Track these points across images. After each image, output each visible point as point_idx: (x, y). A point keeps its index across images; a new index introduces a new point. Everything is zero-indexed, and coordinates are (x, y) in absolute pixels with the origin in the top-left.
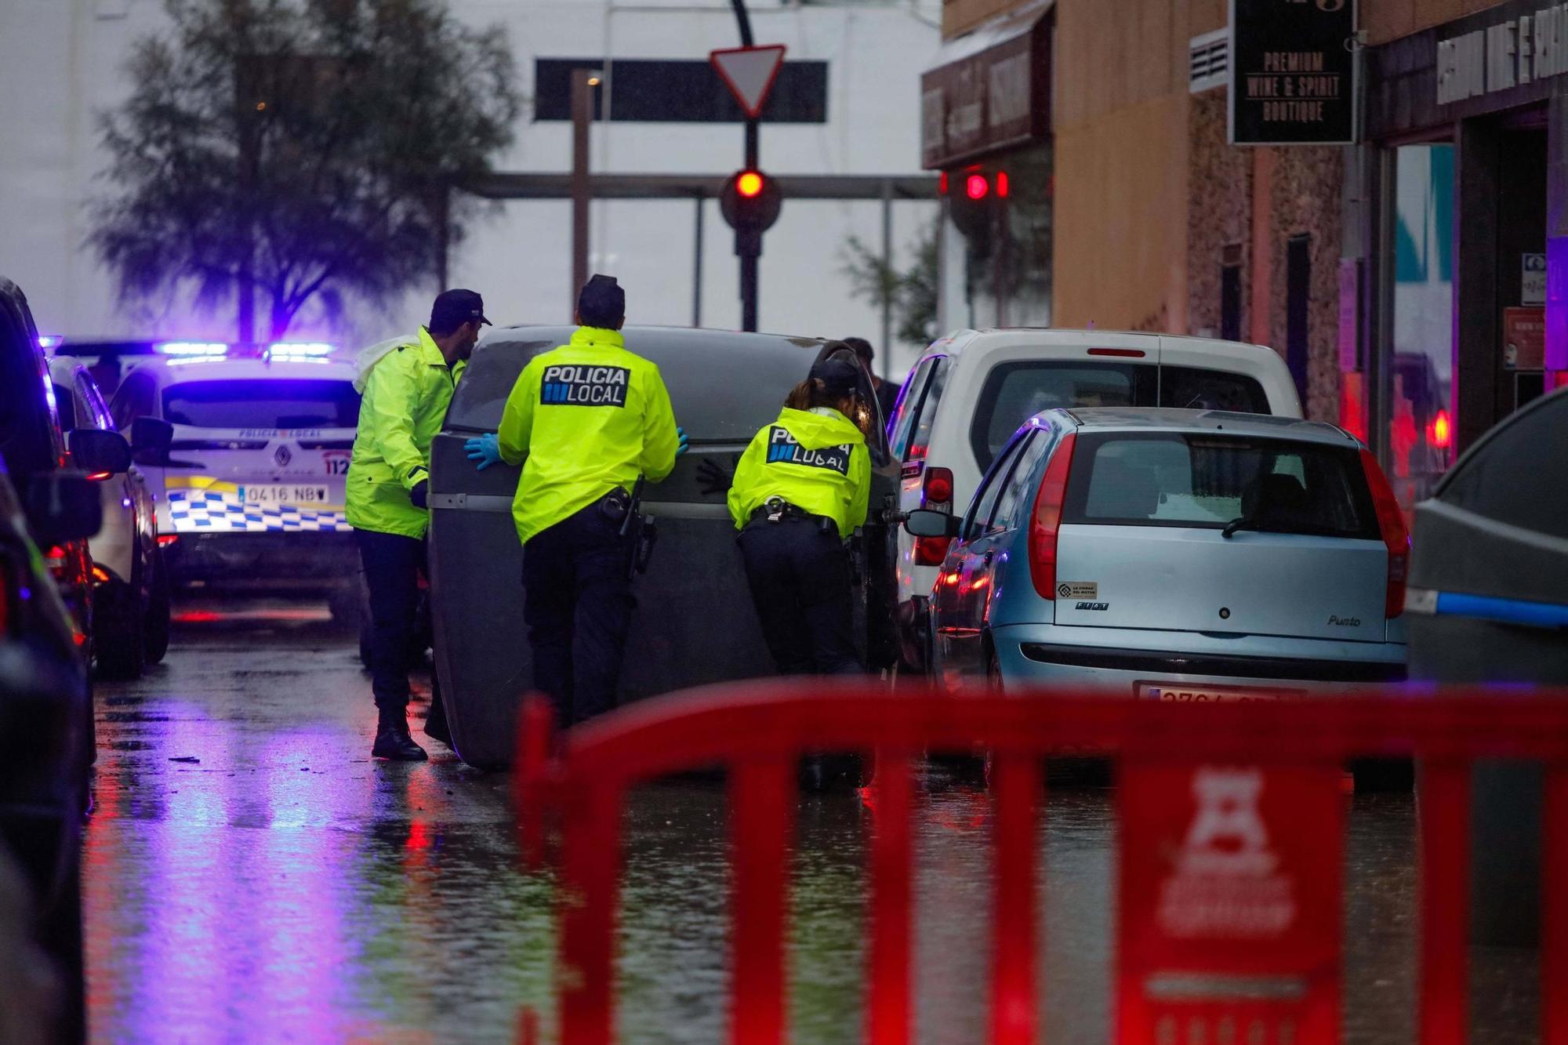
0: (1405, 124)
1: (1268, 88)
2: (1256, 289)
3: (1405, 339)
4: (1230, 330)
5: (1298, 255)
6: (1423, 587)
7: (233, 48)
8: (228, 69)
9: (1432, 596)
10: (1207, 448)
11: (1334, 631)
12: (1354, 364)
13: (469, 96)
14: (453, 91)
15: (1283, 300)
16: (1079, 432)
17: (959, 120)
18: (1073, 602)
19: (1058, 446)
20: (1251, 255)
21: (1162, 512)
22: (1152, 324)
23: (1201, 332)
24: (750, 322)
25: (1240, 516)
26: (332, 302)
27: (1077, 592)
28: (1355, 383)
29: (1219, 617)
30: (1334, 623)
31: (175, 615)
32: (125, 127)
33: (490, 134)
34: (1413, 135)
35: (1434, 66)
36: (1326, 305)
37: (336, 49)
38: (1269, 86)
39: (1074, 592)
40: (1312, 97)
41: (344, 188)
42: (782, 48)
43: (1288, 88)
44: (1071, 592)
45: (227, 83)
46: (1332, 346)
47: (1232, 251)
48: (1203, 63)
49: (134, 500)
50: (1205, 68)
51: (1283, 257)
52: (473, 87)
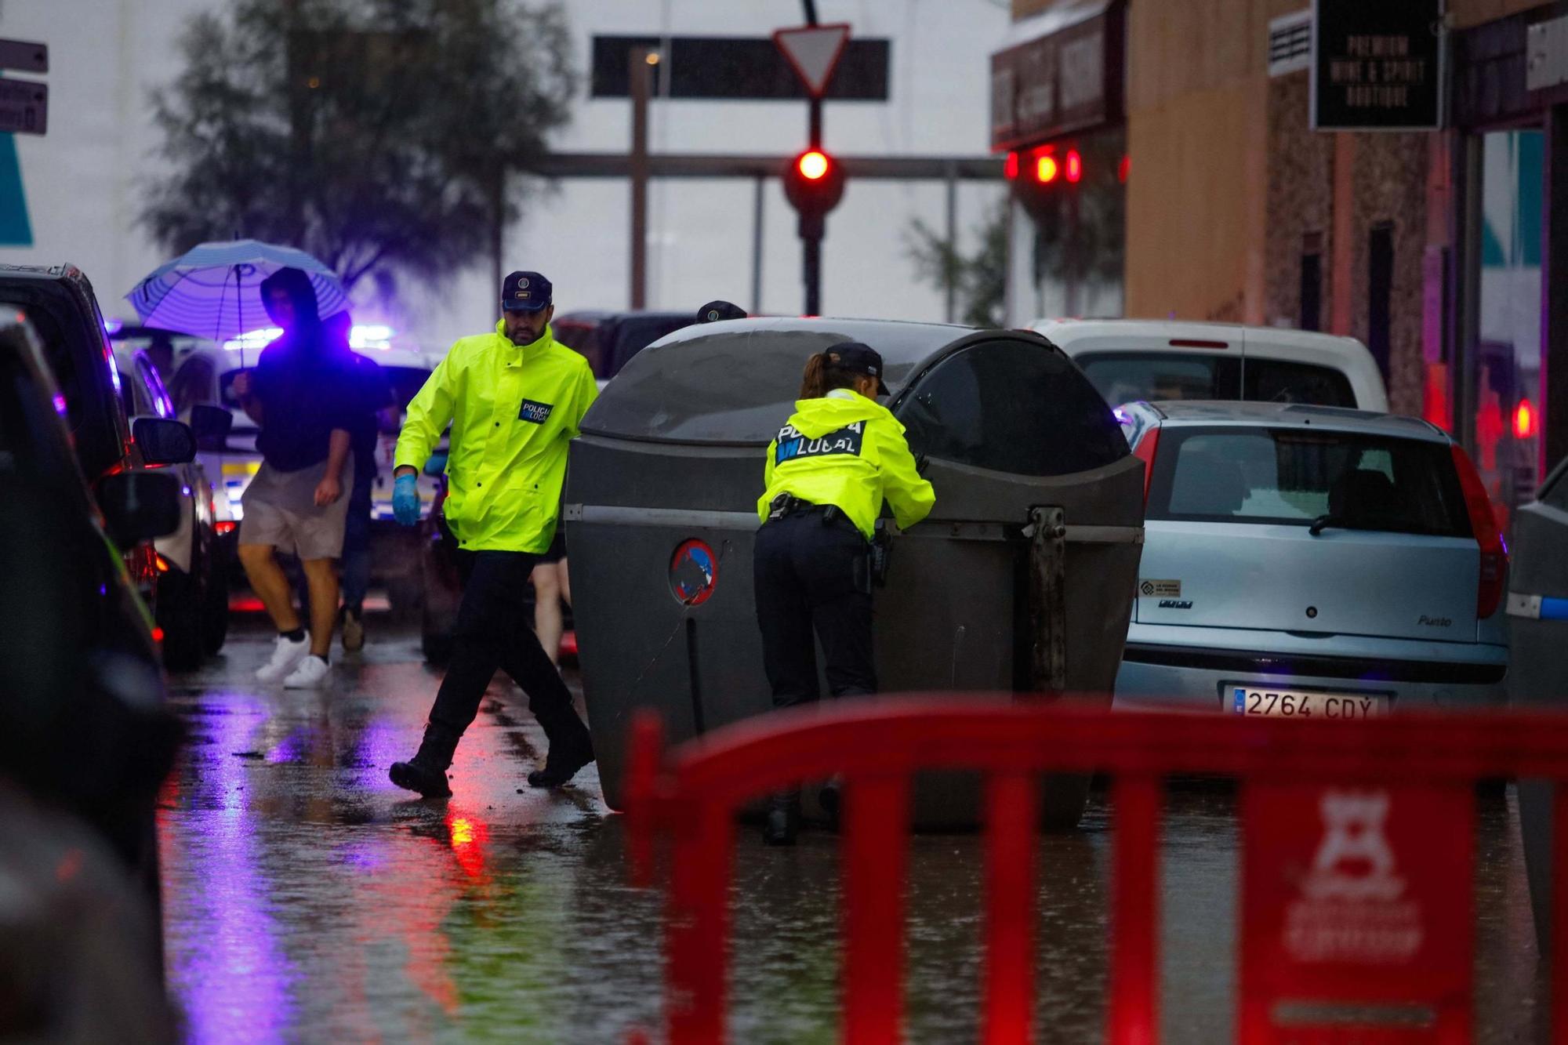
0: (1493, 108)
1: (1351, 71)
2: (1337, 278)
3: (1491, 328)
4: (1309, 321)
5: (1380, 245)
6: (1527, 591)
7: (286, 24)
8: (280, 48)
9: (1536, 600)
10: (1292, 444)
11: (1424, 631)
12: (1438, 355)
13: (526, 74)
14: (509, 68)
15: (1365, 288)
16: (1163, 425)
17: (1029, 101)
18: (1156, 600)
19: (1141, 441)
20: (1331, 242)
21: (1247, 508)
22: (1228, 313)
23: (1280, 321)
24: (813, 307)
25: (1327, 512)
26: (386, 284)
27: (1161, 590)
28: (1439, 373)
29: (1306, 616)
30: (1423, 623)
31: (232, 604)
32: (177, 104)
33: (548, 113)
34: (1502, 120)
35: (1523, 51)
36: (1410, 294)
37: (390, 25)
38: (1353, 70)
39: (1157, 590)
40: (1397, 81)
41: (398, 167)
42: (845, 27)
43: (1372, 74)
44: (1154, 590)
45: (280, 61)
46: (1415, 337)
47: (1312, 238)
48: (1283, 46)
49: (194, 488)
50: (1285, 51)
51: (1366, 247)
52: (530, 65)
